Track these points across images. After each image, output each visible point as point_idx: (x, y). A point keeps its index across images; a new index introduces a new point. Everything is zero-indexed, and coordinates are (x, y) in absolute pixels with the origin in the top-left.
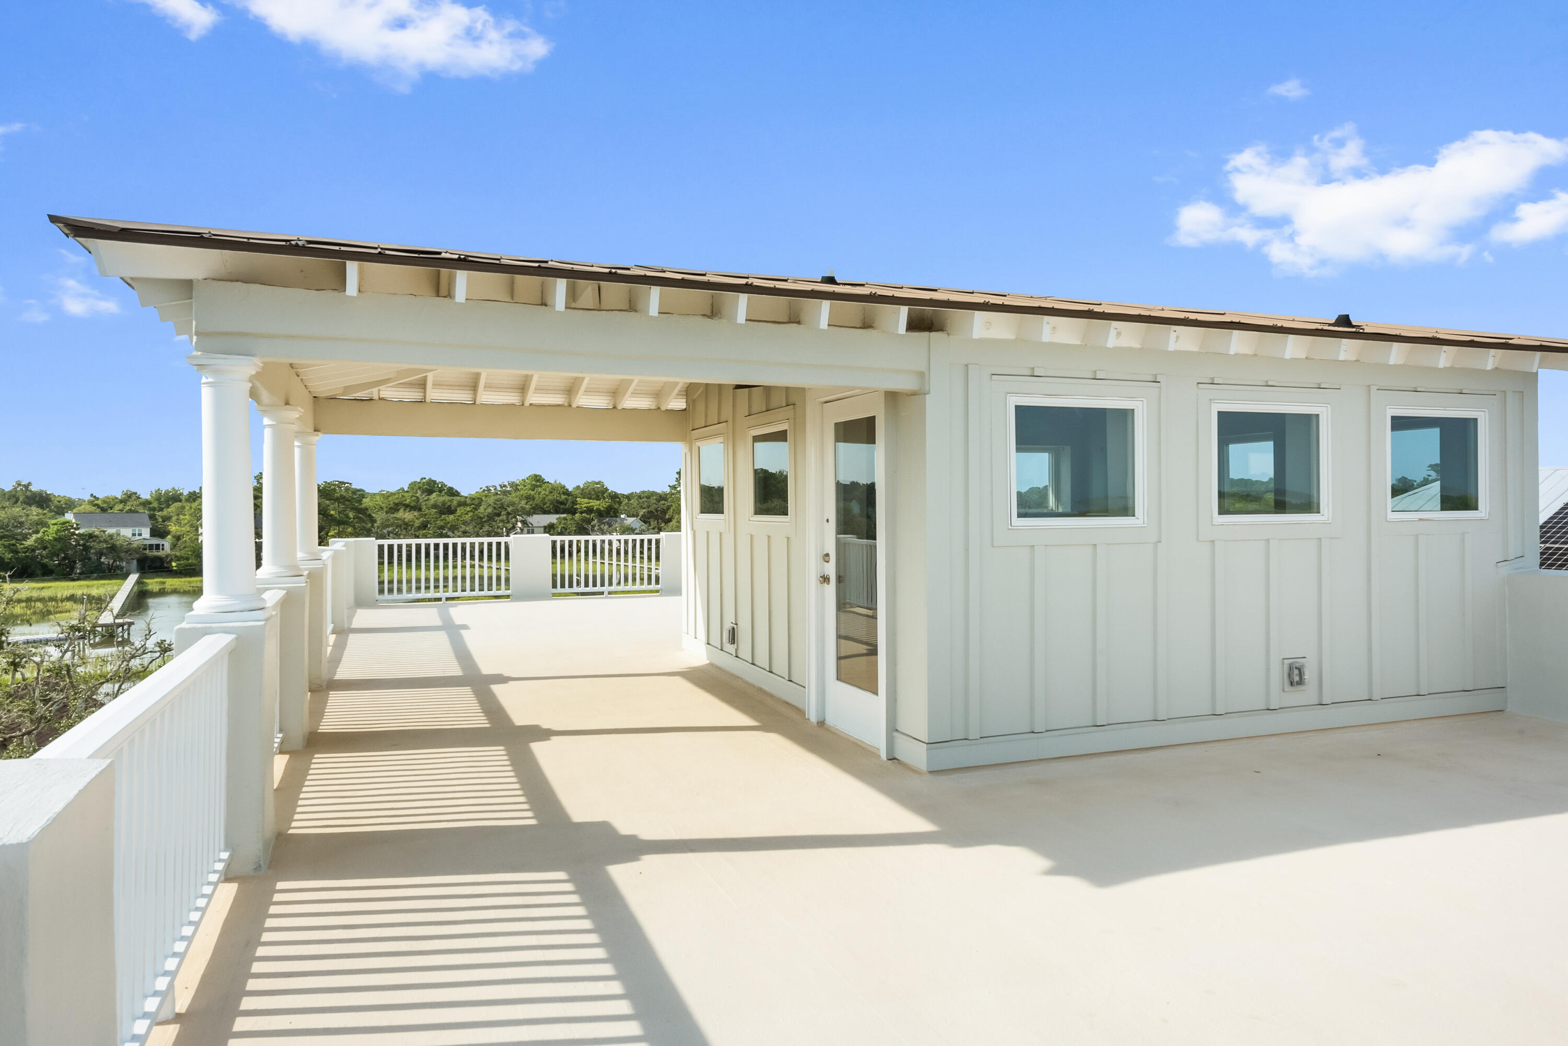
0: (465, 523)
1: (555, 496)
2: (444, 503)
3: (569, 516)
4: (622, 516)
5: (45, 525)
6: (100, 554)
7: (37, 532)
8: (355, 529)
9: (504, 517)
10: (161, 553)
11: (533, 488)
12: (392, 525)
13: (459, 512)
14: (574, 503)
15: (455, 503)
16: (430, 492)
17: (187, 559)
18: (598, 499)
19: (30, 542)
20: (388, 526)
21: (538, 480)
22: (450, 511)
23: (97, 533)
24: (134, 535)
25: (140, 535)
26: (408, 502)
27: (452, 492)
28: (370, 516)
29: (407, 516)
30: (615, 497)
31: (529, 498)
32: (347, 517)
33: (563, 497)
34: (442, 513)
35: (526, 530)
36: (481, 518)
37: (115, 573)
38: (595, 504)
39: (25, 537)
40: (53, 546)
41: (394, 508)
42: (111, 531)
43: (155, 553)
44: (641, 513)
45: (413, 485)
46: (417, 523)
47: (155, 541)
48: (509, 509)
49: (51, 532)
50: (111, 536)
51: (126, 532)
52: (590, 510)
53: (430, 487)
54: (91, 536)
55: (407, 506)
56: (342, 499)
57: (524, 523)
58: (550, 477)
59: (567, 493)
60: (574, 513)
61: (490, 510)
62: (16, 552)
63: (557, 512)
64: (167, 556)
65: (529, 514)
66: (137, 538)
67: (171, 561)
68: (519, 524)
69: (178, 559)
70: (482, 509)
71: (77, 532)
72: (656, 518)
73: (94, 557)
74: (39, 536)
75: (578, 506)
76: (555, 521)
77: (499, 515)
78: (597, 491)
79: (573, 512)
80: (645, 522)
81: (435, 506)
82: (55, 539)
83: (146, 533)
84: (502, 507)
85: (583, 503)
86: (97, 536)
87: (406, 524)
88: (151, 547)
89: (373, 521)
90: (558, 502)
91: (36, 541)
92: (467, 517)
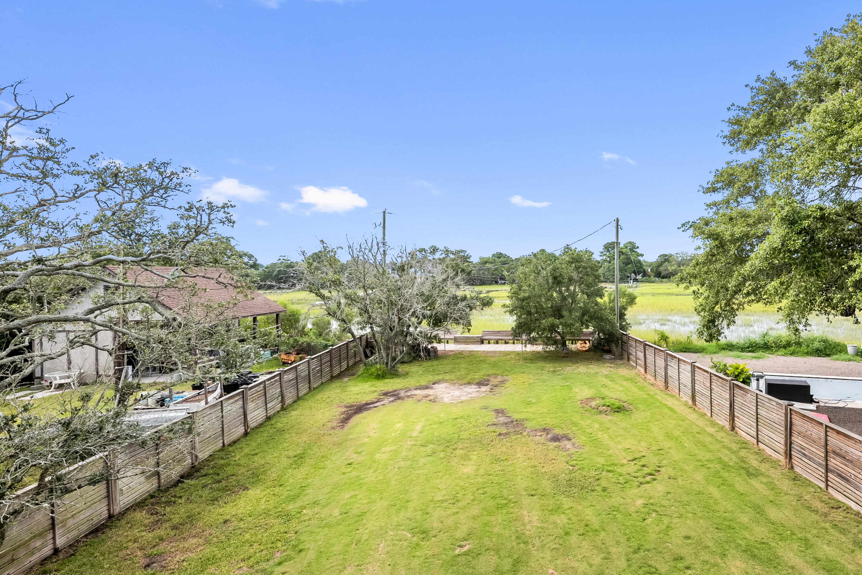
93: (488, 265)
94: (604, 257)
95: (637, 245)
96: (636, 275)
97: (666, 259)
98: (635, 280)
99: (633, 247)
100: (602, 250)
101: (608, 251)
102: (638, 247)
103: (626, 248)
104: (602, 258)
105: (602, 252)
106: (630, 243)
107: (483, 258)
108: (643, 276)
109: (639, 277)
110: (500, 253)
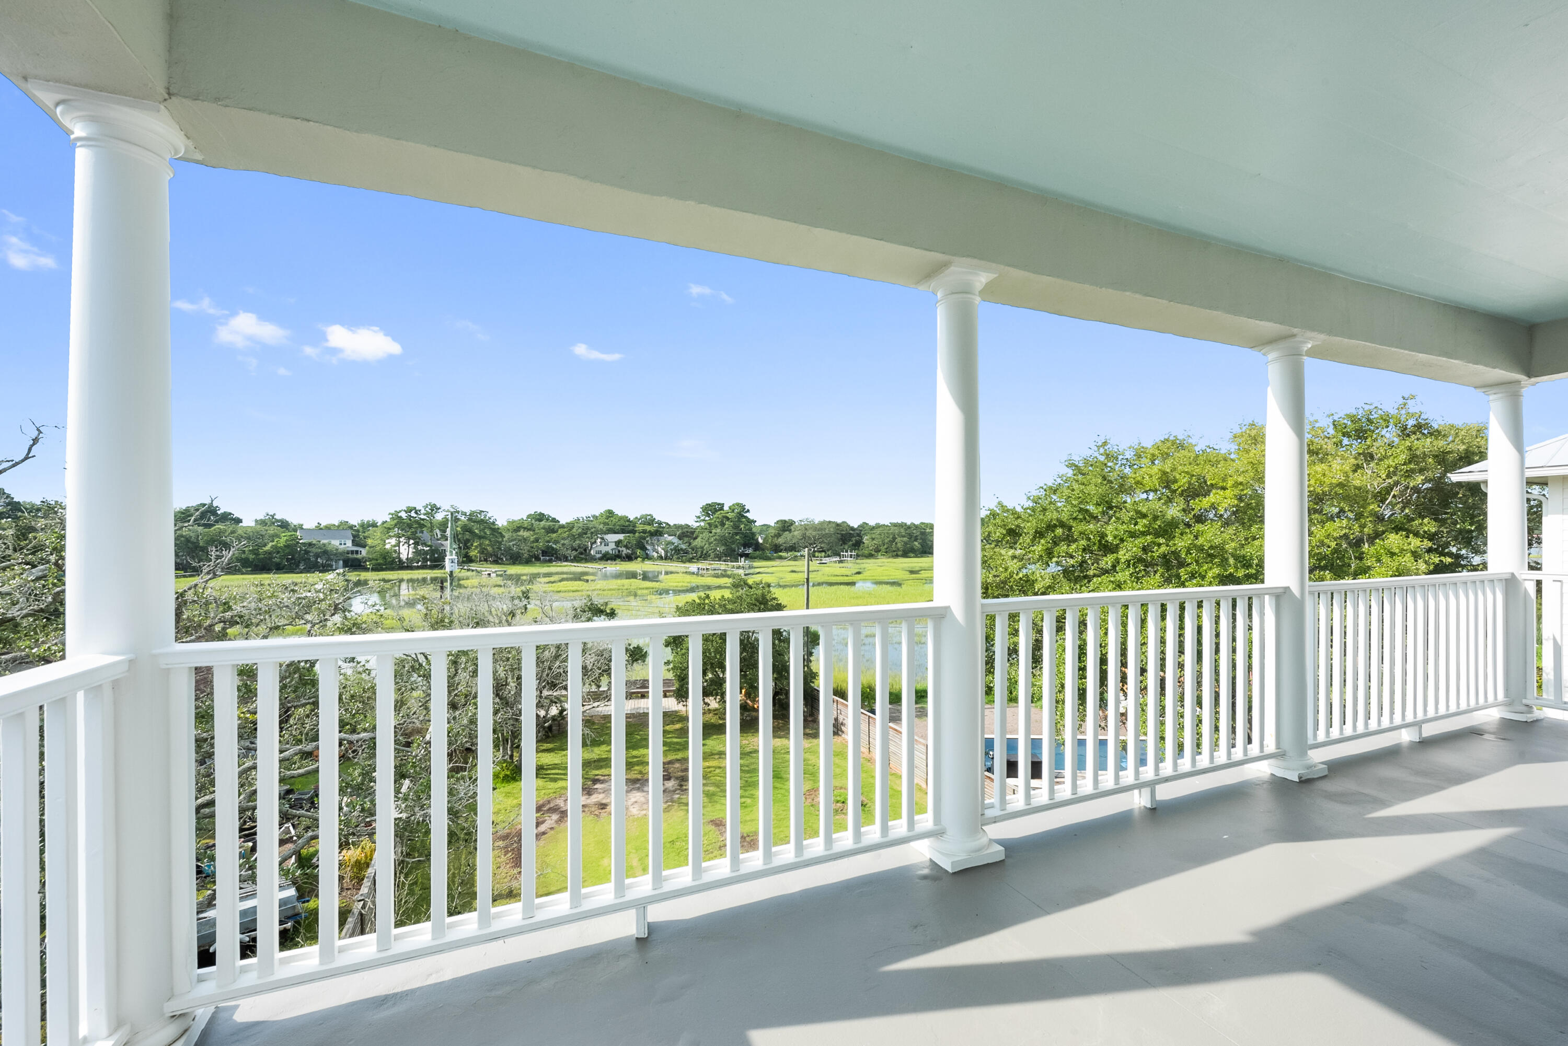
0: (564, 539)
1: (622, 522)
2: (549, 527)
3: (631, 535)
4: (666, 536)
5: (278, 536)
6: (317, 556)
7: (273, 541)
8: (490, 541)
9: (589, 535)
10: (359, 556)
11: (608, 518)
12: (515, 540)
13: (559, 532)
14: (635, 526)
15: (557, 527)
16: (540, 520)
17: (377, 560)
18: (649, 524)
19: (268, 548)
20: (512, 541)
21: (610, 513)
22: (553, 531)
23: (314, 542)
24: (341, 544)
25: (345, 544)
26: (526, 526)
27: (554, 520)
28: (501, 533)
29: (526, 534)
30: (660, 523)
31: (605, 524)
32: (485, 533)
33: (627, 523)
34: (548, 533)
35: (603, 544)
36: (574, 536)
37: (326, 568)
38: (648, 528)
39: (265, 545)
40: (284, 551)
41: (518, 529)
42: (325, 541)
43: (355, 556)
44: (678, 533)
45: (529, 516)
46: (532, 539)
47: (355, 548)
48: (593, 530)
49: (282, 541)
50: (324, 545)
51: (335, 543)
52: (644, 532)
53: (541, 517)
54: (310, 544)
55: (525, 528)
56: (482, 522)
57: (602, 538)
58: (620, 511)
59: (629, 521)
60: (634, 534)
61: (580, 530)
62: (257, 554)
63: (623, 533)
64: (363, 558)
65: (606, 533)
66: (343, 546)
67: (365, 562)
68: (599, 540)
69: (370, 560)
70: (574, 530)
71: (301, 541)
72: (687, 536)
73: (312, 559)
74: (273, 544)
75: (637, 529)
76: (622, 538)
77: (586, 534)
78: (650, 521)
79: (633, 532)
80: (680, 539)
81: (544, 528)
82: (285, 546)
83: (349, 543)
84: (588, 529)
85: (640, 527)
86: (314, 545)
87: (525, 539)
88: (352, 552)
89: (503, 536)
90: (624, 526)
91: (271, 547)
92: (566, 535)
93: (522, 533)
94: (702, 524)
95: (747, 508)
96: (744, 548)
97: (785, 526)
98: (747, 556)
99: (741, 512)
100: (699, 514)
101: (708, 515)
102: (748, 511)
103: (733, 511)
104: (698, 524)
105: (699, 517)
106: (738, 504)
107: (514, 522)
108: (755, 550)
109: (750, 551)
110: (542, 515)
